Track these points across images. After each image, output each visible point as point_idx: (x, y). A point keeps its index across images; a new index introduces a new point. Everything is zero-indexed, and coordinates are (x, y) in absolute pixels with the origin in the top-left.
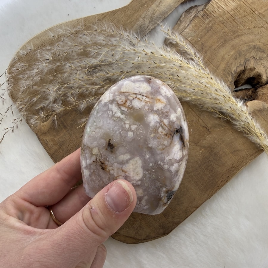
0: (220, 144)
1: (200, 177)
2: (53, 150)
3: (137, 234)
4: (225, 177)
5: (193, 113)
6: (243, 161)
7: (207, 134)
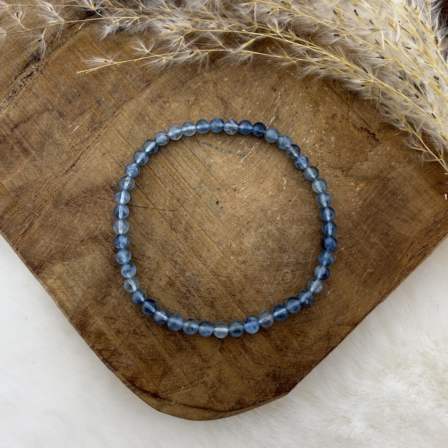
1: (359, 251)
3: (213, 399)
4: (419, 247)
5: (335, 96)
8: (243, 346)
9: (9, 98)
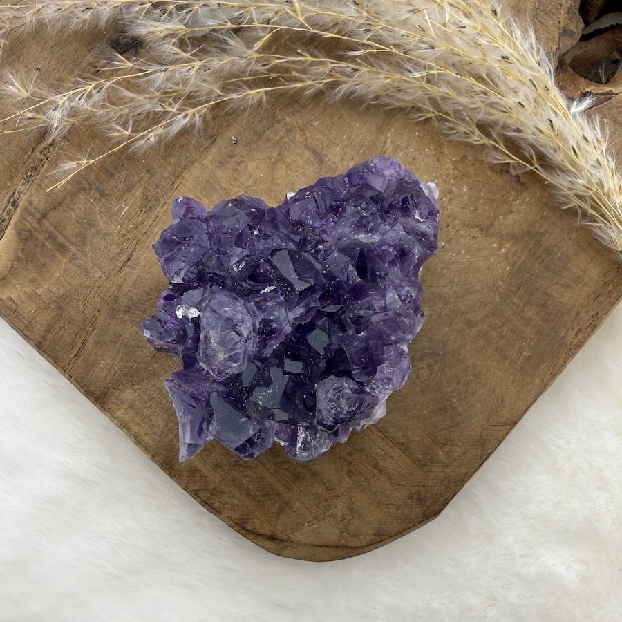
2: (38, 326)
3: (345, 534)
4: (587, 318)
7: (513, 193)
8: (376, 466)
9: (28, 179)
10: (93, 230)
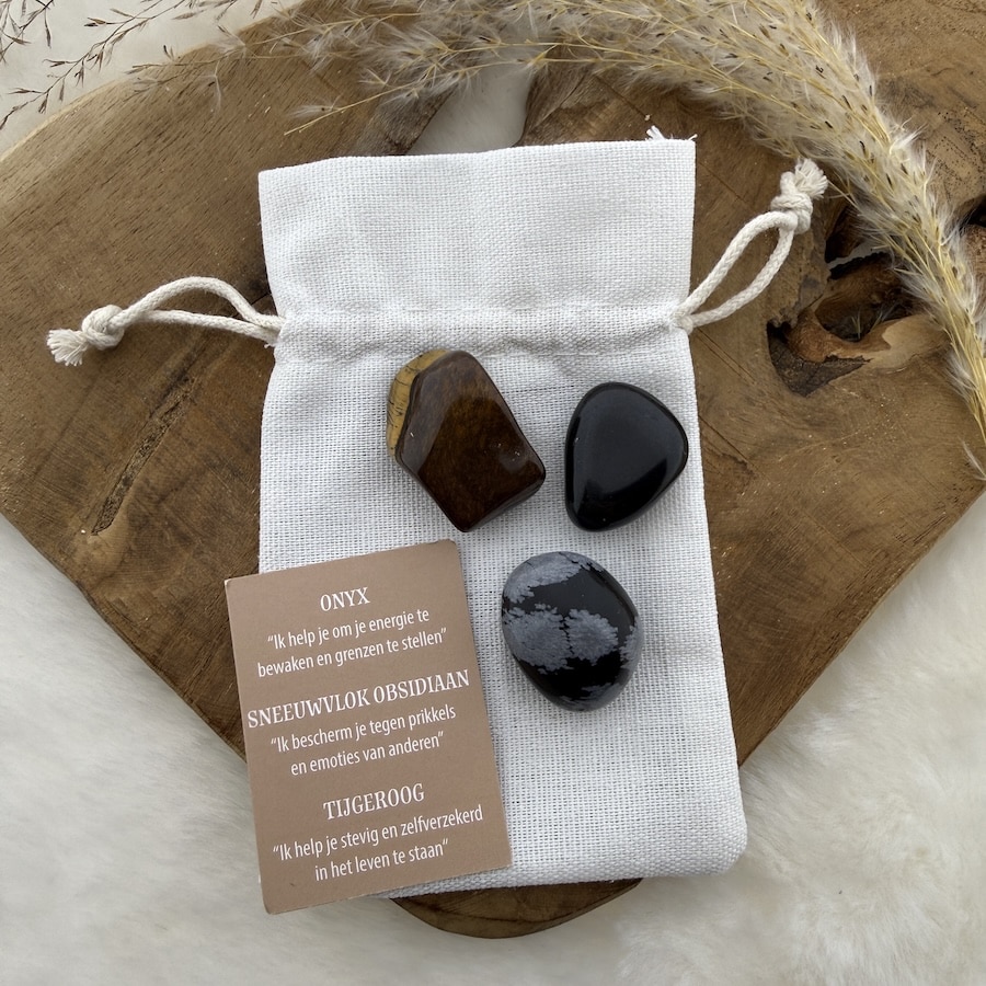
0: (796, 513)
2: (154, 637)
3: (524, 905)
4: (825, 639)
6: (886, 569)
7: (739, 483)
9: (144, 451)
10: (223, 518)
